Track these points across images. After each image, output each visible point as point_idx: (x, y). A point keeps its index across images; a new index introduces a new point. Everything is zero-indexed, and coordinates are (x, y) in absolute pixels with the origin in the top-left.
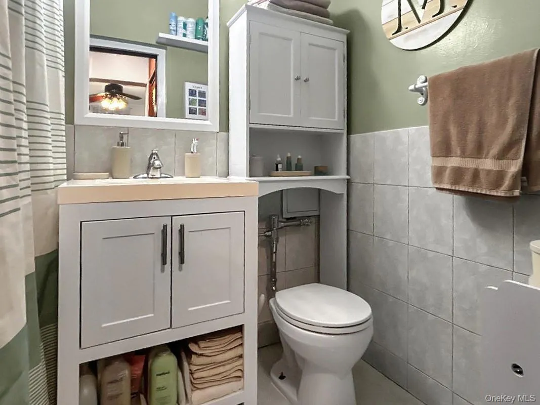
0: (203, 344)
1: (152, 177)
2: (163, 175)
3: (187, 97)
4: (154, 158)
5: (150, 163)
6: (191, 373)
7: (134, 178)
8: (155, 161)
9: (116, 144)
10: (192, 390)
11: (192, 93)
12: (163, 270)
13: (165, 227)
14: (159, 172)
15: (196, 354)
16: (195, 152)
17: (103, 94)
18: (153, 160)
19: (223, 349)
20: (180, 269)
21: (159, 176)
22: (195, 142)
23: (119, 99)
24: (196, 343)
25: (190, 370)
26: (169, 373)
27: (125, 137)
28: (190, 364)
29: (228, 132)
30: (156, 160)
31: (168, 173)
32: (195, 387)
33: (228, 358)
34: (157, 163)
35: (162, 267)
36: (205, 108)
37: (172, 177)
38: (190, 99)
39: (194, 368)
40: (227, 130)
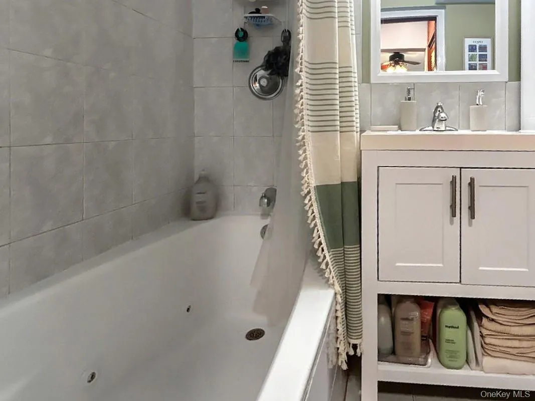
0: (495, 309)
1: (437, 129)
2: (447, 128)
3: (467, 53)
4: (439, 111)
5: (435, 116)
6: (482, 336)
7: (420, 130)
8: (441, 114)
9: (404, 99)
10: (483, 355)
11: (472, 48)
12: (452, 223)
13: (454, 178)
14: (444, 125)
15: (487, 317)
16: (481, 103)
17: (389, 63)
18: (438, 112)
19: (520, 322)
20: (470, 224)
21: (444, 129)
22: (480, 93)
23: (401, 66)
24: (487, 306)
25: (480, 332)
26: (458, 328)
27: (412, 92)
28: (480, 326)
29: (520, 80)
30: (441, 112)
31: (453, 126)
32: (486, 353)
33: (525, 334)
34: (443, 115)
35: (451, 219)
36: (486, 62)
37: (457, 130)
38: (469, 55)
39: (485, 332)
40: (518, 78)
